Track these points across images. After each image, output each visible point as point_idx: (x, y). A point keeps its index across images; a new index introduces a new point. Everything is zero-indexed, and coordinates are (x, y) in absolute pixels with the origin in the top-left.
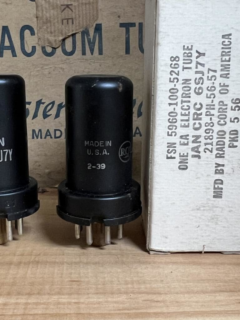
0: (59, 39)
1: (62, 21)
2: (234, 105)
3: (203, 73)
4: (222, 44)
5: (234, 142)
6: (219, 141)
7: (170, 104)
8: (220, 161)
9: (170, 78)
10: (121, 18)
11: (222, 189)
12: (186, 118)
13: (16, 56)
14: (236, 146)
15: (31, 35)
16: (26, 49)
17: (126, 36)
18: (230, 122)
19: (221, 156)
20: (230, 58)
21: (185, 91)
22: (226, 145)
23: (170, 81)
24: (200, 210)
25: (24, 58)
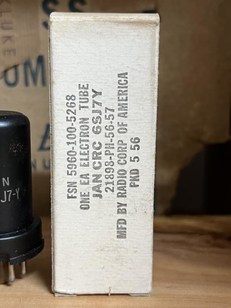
1: (4, 52)
2: (133, 145)
3: (100, 112)
4: (119, 83)
5: (135, 182)
6: (120, 181)
7: (68, 143)
8: (122, 200)
9: (67, 117)
11: (125, 229)
12: (86, 157)
14: (138, 186)
18: (130, 161)
19: (123, 196)
20: (127, 97)
21: (83, 130)
22: (128, 185)
23: (67, 120)
24: (104, 251)
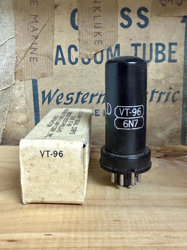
0: (92, 53)
1: (95, 42)
10: (132, 41)
13: (65, 64)
15: (75, 51)
16: (72, 60)
17: (135, 51)
25: (71, 66)
